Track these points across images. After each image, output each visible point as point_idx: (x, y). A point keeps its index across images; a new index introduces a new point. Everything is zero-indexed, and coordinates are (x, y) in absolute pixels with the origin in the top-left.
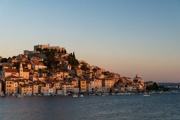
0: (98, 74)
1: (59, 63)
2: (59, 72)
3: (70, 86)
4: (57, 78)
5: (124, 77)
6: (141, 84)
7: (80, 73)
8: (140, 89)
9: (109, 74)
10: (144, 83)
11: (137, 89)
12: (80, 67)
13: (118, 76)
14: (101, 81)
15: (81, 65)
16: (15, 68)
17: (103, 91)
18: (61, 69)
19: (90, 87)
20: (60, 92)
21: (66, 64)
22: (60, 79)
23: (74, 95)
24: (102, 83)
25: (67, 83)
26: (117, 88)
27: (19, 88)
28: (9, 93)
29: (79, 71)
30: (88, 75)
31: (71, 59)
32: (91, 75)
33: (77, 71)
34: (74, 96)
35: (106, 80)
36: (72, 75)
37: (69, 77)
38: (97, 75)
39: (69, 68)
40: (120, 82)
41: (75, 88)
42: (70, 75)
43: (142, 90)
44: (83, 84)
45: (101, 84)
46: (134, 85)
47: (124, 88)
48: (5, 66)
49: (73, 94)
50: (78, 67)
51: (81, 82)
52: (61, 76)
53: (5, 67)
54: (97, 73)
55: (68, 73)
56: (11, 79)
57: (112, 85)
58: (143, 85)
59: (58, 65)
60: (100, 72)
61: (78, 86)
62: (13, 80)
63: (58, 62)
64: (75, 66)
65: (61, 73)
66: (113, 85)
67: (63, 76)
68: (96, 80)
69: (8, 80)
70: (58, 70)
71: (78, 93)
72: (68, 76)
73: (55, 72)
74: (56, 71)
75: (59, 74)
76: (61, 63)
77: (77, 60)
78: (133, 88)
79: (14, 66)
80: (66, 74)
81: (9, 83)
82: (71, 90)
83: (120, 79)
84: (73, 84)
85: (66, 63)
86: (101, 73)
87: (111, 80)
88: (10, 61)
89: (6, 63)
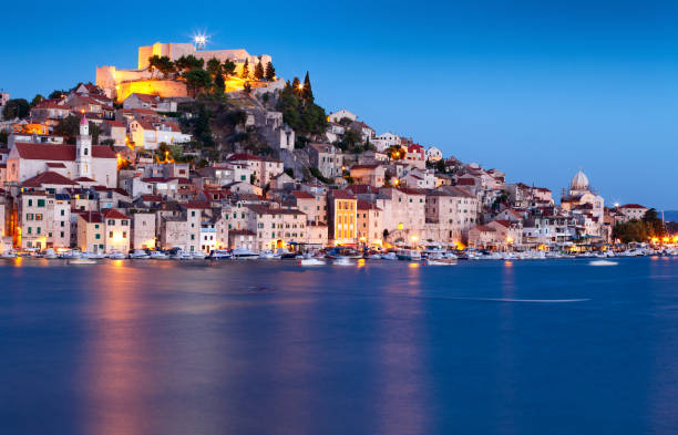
0: (409, 168)
1: (244, 121)
2: (244, 157)
3: (288, 218)
4: (234, 183)
5: (522, 186)
6: (590, 216)
7: (331, 163)
8: (588, 237)
9: (456, 170)
10: (605, 209)
11: (573, 234)
12: (332, 138)
13: (496, 178)
14: (423, 198)
15: (340, 129)
16: (59, 140)
17: (430, 241)
18: (251, 147)
19: (376, 225)
20: (244, 246)
21: (275, 126)
22: (245, 187)
23: (305, 259)
24: (426, 210)
25: (275, 205)
26: (492, 230)
27: (74, 226)
28: (34, 244)
29: (326, 155)
30: (369, 172)
31: (297, 103)
32: (380, 172)
33: (321, 155)
34: (304, 263)
35: (443, 194)
36: (296, 173)
37: (286, 179)
38: (405, 174)
39: (286, 141)
40: (501, 205)
41: (308, 228)
42: (289, 172)
43: (596, 240)
44: (346, 213)
45: (422, 212)
46: (563, 219)
47: (521, 231)
48: (20, 134)
49: (300, 253)
50: (326, 139)
51: (336, 200)
52: (253, 179)
53: (19, 138)
54: (405, 165)
55: (282, 165)
56: (45, 186)
57: (470, 216)
58: (601, 220)
59: (238, 129)
60: (416, 160)
61: (322, 220)
62: (52, 191)
63: (241, 117)
64: (313, 134)
65: (249, 162)
66: (475, 217)
67: (258, 176)
68: (400, 193)
69: (31, 192)
70: (239, 151)
71: (323, 251)
72: (279, 175)
73: (224, 159)
74: (230, 155)
75: (244, 166)
76: (250, 121)
77: (321, 111)
78: (558, 230)
79: (57, 132)
80: (274, 168)
81: (35, 203)
82: (295, 235)
83: (502, 191)
84: (301, 210)
85: (272, 120)
86: (422, 165)
87: (466, 196)
88: (41, 112)
89: (24, 122)
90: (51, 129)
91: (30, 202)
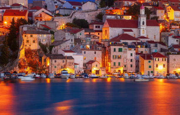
16: (130, 17)
27: (137, 61)
28: (117, 71)
48: (109, 15)
53: (109, 17)
56: (122, 41)
62: (126, 44)
69: (115, 44)
79: (128, 14)
81: (117, 50)
88: (120, 3)
89: (111, 8)
90: (125, 12)
91: (115, 50)
